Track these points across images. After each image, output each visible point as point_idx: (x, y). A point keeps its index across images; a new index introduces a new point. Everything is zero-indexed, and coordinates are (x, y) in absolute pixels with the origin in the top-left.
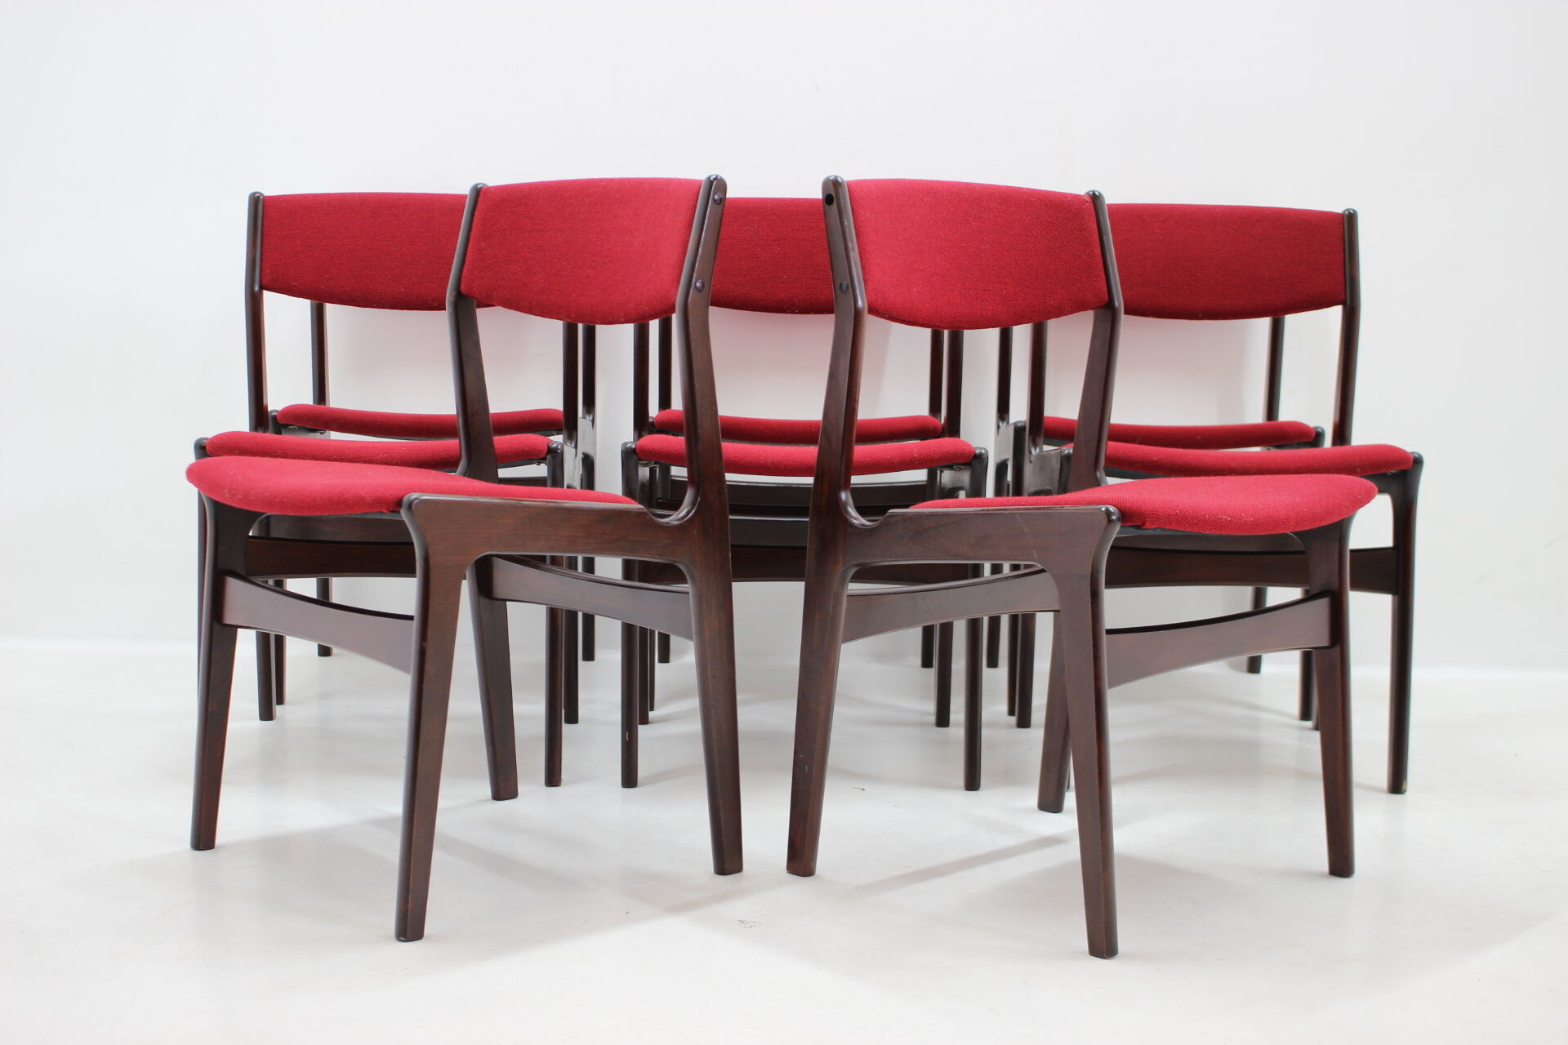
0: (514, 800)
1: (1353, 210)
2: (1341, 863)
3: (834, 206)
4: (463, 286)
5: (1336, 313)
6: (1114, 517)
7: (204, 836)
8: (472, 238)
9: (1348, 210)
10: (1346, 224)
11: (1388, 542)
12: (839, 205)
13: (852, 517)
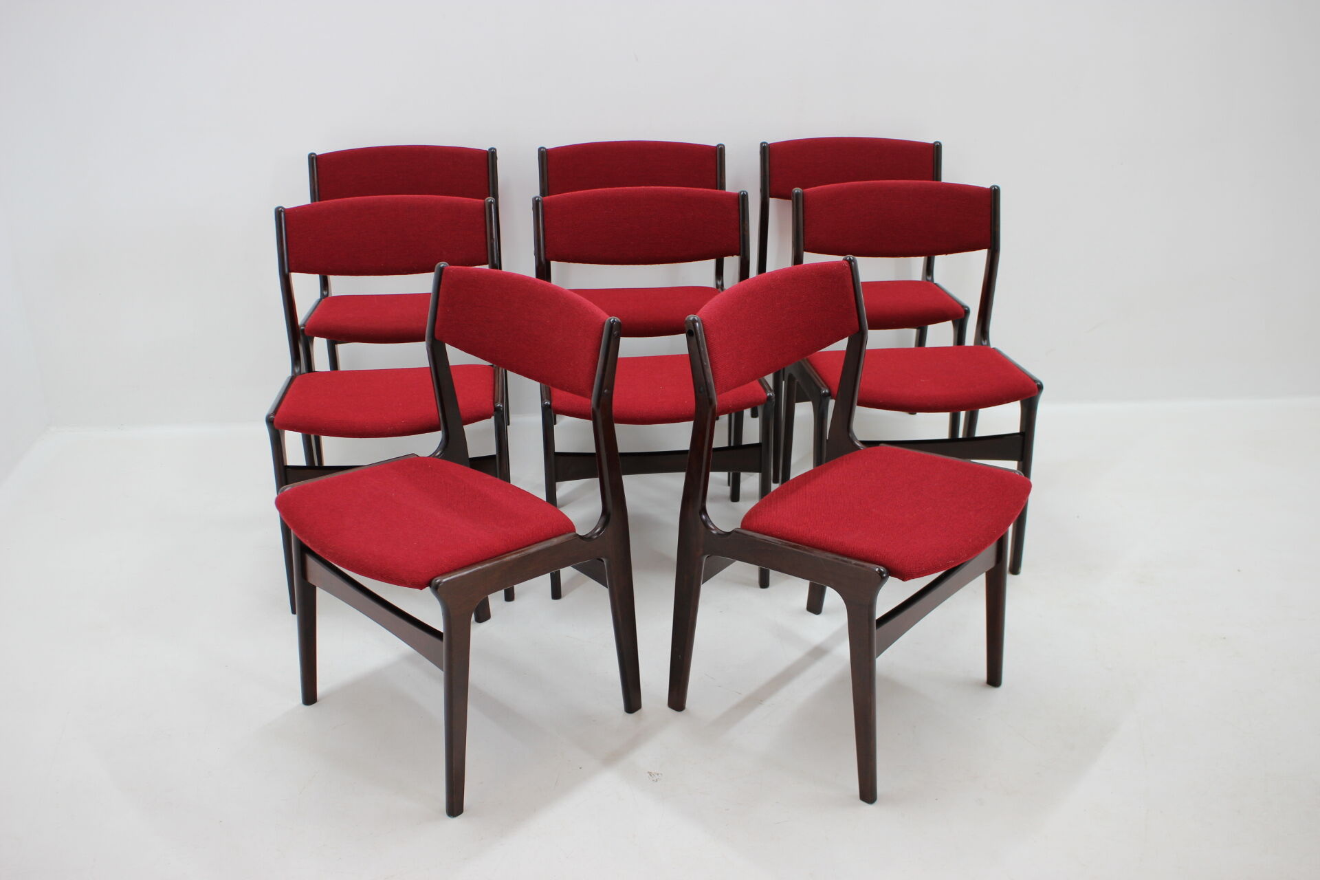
0: (489, 620)
1: (998, 187)
2: (994, 678)
3: (694, 338)
4: (436, 335)
5: (983, 254)
6: (884, 575)
7: (310, 696)
8: (439, 303)
9: (994, 186)
10: (992, 196)
11: (1016, 429)
12: (697, 338)
13: (712, 529)
